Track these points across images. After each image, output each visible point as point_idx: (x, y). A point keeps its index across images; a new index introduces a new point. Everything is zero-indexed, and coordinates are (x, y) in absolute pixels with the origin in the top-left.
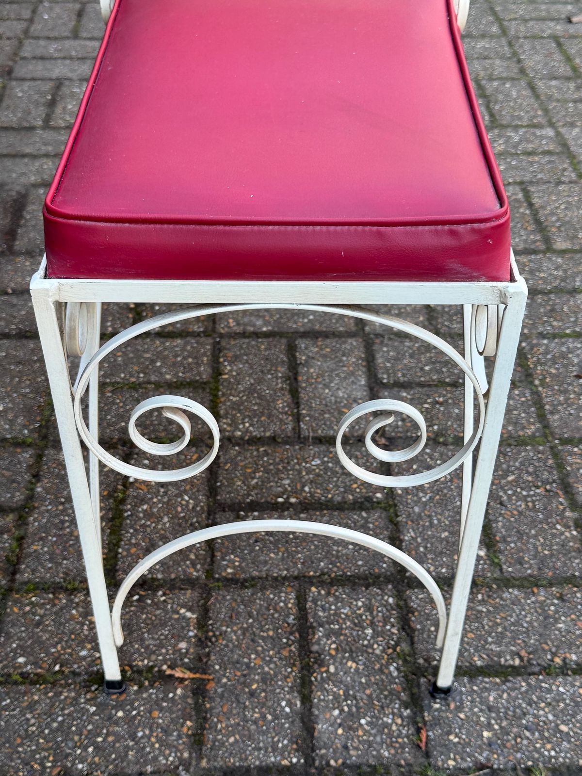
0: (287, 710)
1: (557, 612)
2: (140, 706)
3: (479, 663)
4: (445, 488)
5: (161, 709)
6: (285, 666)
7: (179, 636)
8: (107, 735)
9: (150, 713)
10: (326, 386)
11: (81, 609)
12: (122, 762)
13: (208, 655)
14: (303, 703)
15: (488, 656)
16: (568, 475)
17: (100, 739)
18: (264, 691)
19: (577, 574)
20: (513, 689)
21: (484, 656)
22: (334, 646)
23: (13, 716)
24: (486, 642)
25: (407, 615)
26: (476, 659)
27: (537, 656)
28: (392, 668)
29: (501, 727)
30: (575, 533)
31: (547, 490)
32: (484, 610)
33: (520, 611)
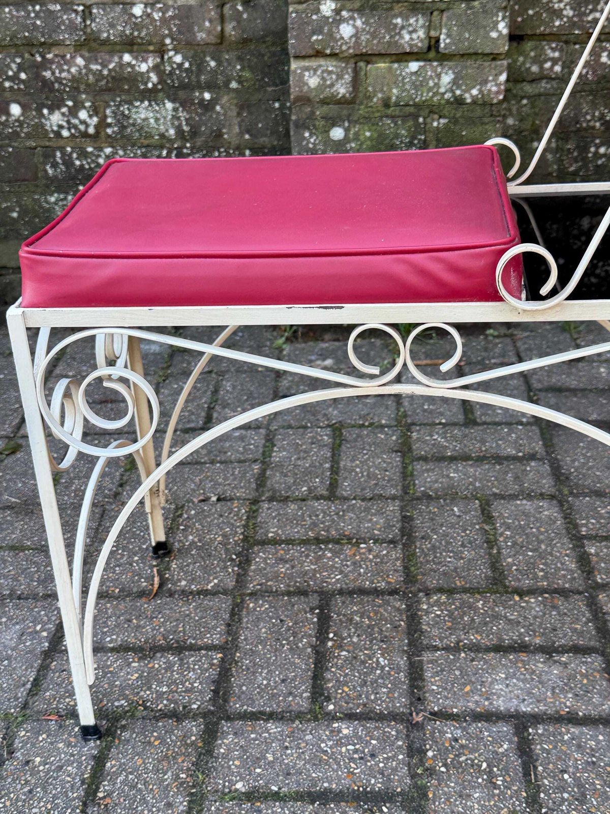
0: (108, 639)
2: (140, 567)
3: (108, 765)
4: (339, 765)
5: (133, 577)
6: (148, 637)
7: (193, 581)
8: (123, 555)
9: (132, 572)
10: (510, 676)
11: (229, 532)
13: (171, 597)
14: (111, 648)
17: (120, 552)
18: (129, 626)
20: (73, 786)
21: (114, 770)
22: (157, 666)
24: (129, 773)
25: (176, 717)
26: (113, 762)
28: (123, 702)
29: (40, 771)
32: (166, 777)
33: (158, 808)
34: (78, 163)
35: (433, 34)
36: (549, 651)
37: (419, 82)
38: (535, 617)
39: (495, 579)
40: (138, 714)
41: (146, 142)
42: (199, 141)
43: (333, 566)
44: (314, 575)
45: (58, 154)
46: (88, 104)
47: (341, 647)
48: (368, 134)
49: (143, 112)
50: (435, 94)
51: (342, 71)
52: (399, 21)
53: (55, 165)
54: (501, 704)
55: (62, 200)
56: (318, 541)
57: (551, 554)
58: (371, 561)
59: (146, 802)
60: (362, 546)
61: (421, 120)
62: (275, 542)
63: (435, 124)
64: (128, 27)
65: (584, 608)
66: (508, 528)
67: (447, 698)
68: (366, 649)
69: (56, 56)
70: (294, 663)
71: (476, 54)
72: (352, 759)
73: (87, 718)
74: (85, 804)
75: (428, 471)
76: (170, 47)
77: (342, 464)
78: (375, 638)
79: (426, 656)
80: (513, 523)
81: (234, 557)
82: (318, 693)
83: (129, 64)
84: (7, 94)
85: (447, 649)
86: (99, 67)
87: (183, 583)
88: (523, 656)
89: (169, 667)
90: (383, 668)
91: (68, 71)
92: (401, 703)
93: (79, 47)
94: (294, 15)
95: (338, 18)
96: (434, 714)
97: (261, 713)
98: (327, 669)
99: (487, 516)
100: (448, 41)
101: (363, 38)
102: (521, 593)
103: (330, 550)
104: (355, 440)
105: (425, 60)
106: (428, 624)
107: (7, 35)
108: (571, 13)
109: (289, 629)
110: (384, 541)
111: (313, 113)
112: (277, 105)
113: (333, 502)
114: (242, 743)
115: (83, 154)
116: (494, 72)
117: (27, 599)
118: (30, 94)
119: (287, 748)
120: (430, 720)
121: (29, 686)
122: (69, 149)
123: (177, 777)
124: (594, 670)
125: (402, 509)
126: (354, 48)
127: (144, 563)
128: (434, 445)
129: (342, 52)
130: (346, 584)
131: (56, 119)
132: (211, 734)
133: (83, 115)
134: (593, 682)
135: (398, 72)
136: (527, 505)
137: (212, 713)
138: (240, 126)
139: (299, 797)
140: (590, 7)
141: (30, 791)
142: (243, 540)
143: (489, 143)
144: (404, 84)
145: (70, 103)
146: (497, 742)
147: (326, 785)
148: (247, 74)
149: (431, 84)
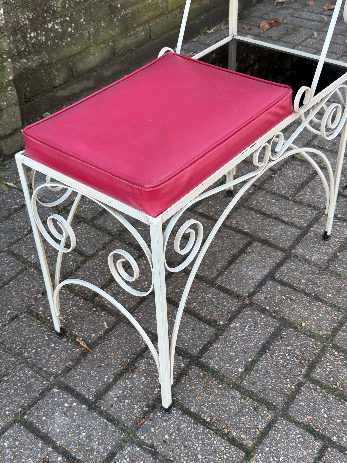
0: (106, 380)
1: (247, 412)
2: (61, 346)
3: (192, 410)
4: (253, 335)
5: (67, 352)
6: (120, 364)
7: (95, 331)
8: (43, 350)
9: (62, 351)
10: (247, 267)
11: (74, 303)
12: (39, 361)
13: (99, 344)
14: (113, 381)
15: (199, 410)
16: (319, 362)
17: (39, 349)
18: (104, 368)
19: (274, 404)
20: (195, 428)
21: (197, 409)
22: (144, 368)
23: (22, 326)
24: (204, 404)
25: (183, 375)
26: (193, 408)
27: (219, 423)
28: (156, 390)
29: (175, 439)
30: (293, 387)
31: (300, 362)
32: (217, 392)
33: (232, 402)
36: (243, 251)
38: (223, 244)
47: (190, 303)
54: (259, 277)
65: (229, 231)
67: (244, 289)
68: (198, 297)
70: (186, 322)
72: (253, 330)
74: (210, 428)
75: (105, 222)
78: (195, 291)
79: (218, 282)
81: (94, 309)
82: (210, 323)
85: (219, 275)
87: (93, 335)
88: (240, 259)
90: (213, 297)
92: (236, 302)
96: (249, 296)
97: (205, 345)
98: (198, 313)
113: (93, 259)
114: (218, 359)
119: (232, 346)
120: (251, 299)
121: (110, 424)
123: (219, 388)
124: (261, 246)
125: (122, 242)
132: (204, 367)
134: (266, 250)
137: (192, 361)
139: (260, 354)
141: (185, 447)
142: (86, 301)
146: (275, 288)
147: (260, 344)
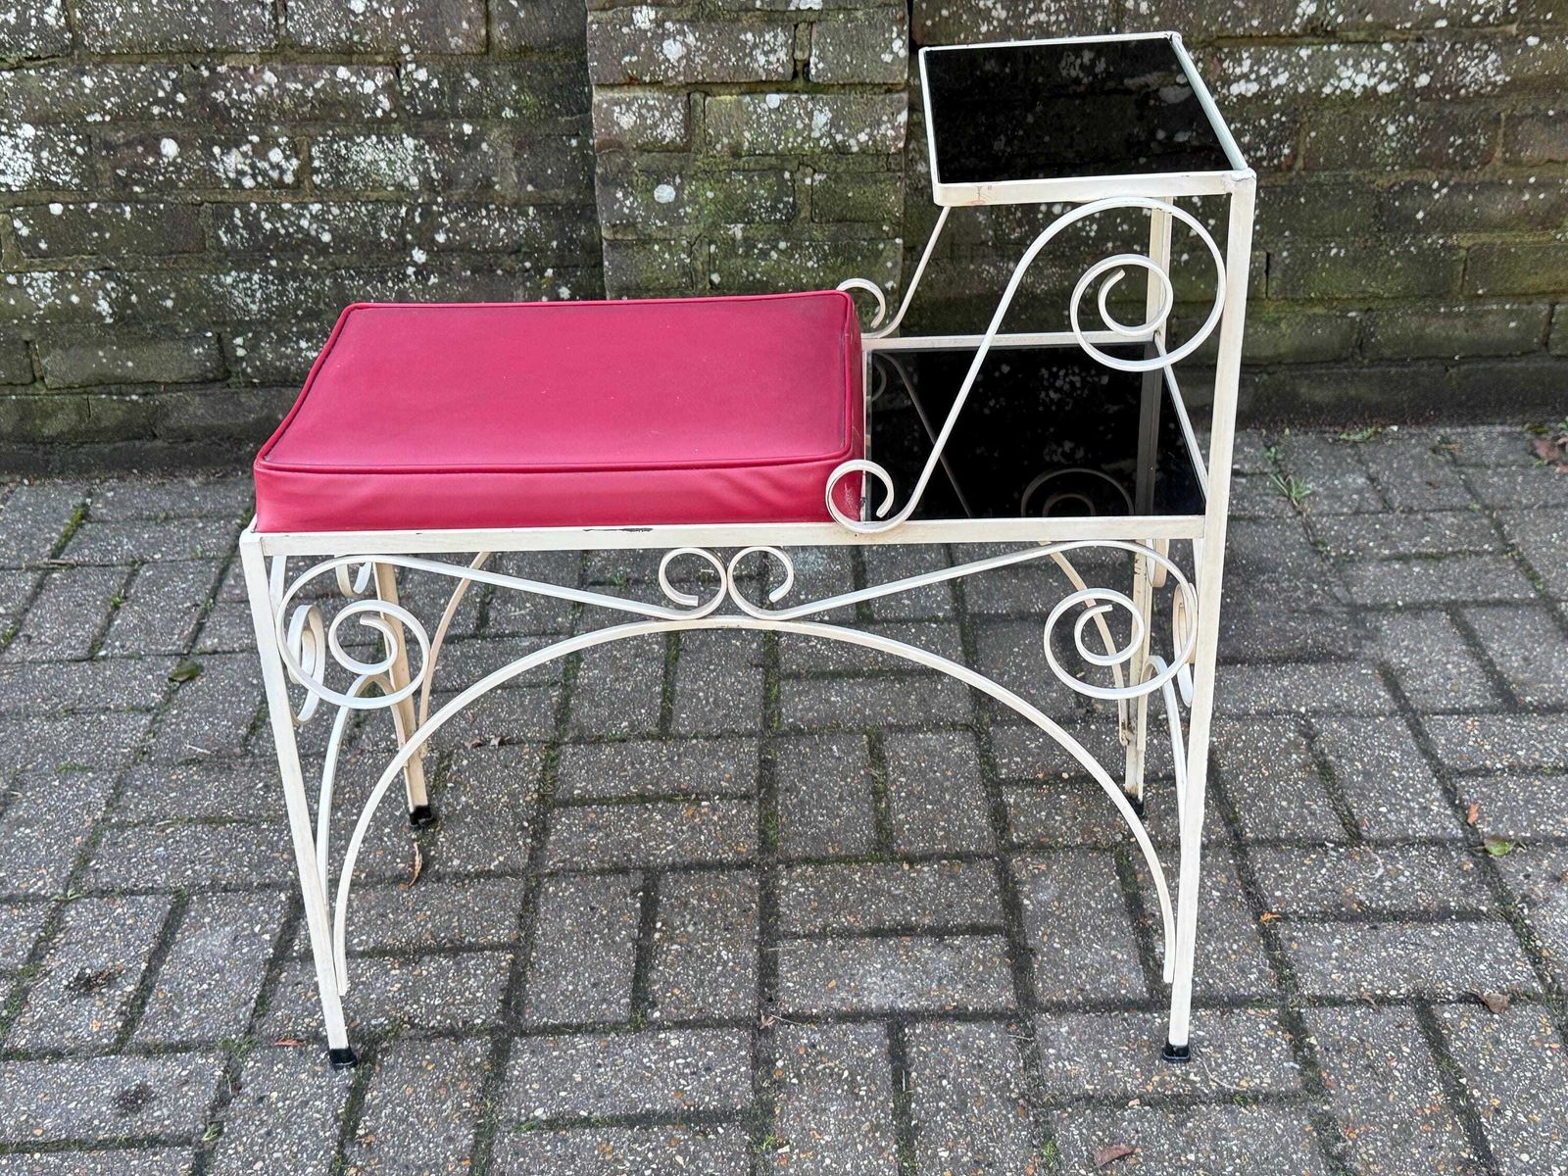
0: (357, 941)
2: (394, 842)
3: (369, 1096)
4: (665, 1083)
5: (384, 856)
6: (410, 936)
7: (469, 859)
9: (383, 850)
10: (888, 967)
13: (440, 882)
14: (362, 952)
15: (377, 1105)
18: (385, 923)
20: (324, 1123)
21: (376, 1102)
22: (425, 973)
24: (396, 1105)
26: (375, 1093)
27: (363, 1151)
28: (382, 1019)
29: (278, 1109)
32: (445, 1107)
33: (437, 1143)
34: (268, 226)
35: (799, 55)
36: (939, 933)
37: (782, 122)
38: (927, 891)
39: (879, 842)
40: (404, 1034)
41: (374, 196)
42: (457, 194)
43: (663, 833)
44: (638, 846)
45: (237, 213)
46: (283, 140)
47: (671, 940)
48: (710, 195)
49: (368, 152)
50: (806, 140)
51: (668, 106)
52: (749, 36)
53: (232, 230)
54: (873, 1001)
55: (244, 281)
56: (643, 798)
57: (957, 807)
58: (715, 824)
59: (422, 1138)
60: (704, 803)
61: (787, 175)
62: (584, 802)
63: (808, 181)
64: (344, 28)
65: (990, 876)
66: (904, 773)
67: (805, 996)
68: (705, 941)
69: (232, 69)
70: (609, 963)
71: (862, 84)
72: (682, 1075)
73: (338, 1039)
74: (341, 1145)
75: (799, 693)
76: (408, 58)
77: (679, 686)
78: (718, 926)
79: (783, 946)
80: (912, 765)
81: (526, 824)
82: (641, 997)
83: (346, 82)
84: (156, 125)
85: (810, 936)
86: (300, 87)
87: (456, 862)
88: (907, 941)
89: (442, 973)
90: (725, 964)
91: (252, 91)
92: (746, 1005)
93: (267, 57)
94: (595, 27)
95: (660, 31)
96: (789, 1017)
97: (566, 1025)
98: (653, 968)
99: (877, 757)
100: (821, 66)
101: (697, 60)
102: (912, 860)
103: (660, 811)
104: (699, 650)
105: (788, 92)
106: (788, 905)
107: (156, 39)
108: (1003, 14)
109: (602, 918)
110: (734, 796)
111: (628, 164)
112: (574, 142)
113: (665, 743)
114: (542, 1062)
115: (277, 213)
116: (889, 110)
117: (236, 891)
118: (190, 124)
119: (599, 1066)
120: (782, 1024)
121: (252, 1004)
122: (253, 206)
123: (460, 1106)
124: (994, 954)
125: (761, 750)
126: (685, 74)
127: (400, 838)
128: (810, 655)
129: (668, 79)
130: (681, 857)
131: (233, 161)
132: (501, 1053)
133: (276, 155)
134: (989, 970)
135: (751, 109)
136: (932, 739)
137: (502, 1028)
138: (519, 174)
139: (615, 1121)
140: (1031, 6)
141: (269, 1133)
142: (538, 801)
143: (842, 287)
144: (760, 126)
145: (255, 139)
146: (864, 1046)
147: (648, 1106)
148: (528, 98)
149: (800, 126)
